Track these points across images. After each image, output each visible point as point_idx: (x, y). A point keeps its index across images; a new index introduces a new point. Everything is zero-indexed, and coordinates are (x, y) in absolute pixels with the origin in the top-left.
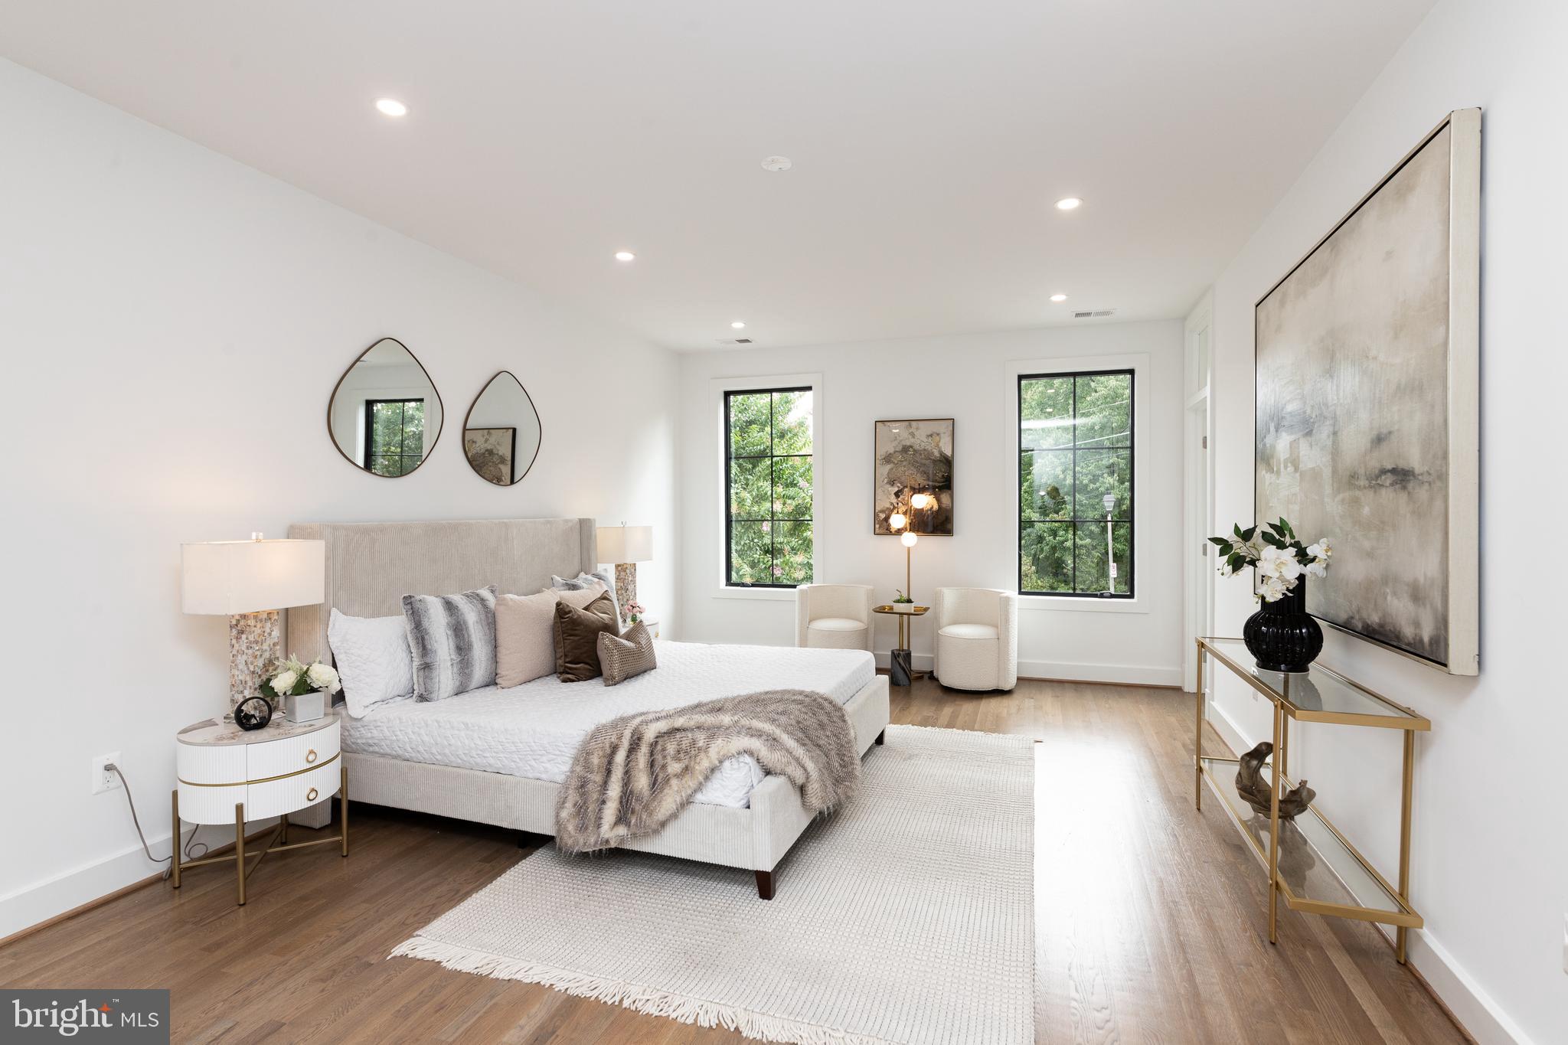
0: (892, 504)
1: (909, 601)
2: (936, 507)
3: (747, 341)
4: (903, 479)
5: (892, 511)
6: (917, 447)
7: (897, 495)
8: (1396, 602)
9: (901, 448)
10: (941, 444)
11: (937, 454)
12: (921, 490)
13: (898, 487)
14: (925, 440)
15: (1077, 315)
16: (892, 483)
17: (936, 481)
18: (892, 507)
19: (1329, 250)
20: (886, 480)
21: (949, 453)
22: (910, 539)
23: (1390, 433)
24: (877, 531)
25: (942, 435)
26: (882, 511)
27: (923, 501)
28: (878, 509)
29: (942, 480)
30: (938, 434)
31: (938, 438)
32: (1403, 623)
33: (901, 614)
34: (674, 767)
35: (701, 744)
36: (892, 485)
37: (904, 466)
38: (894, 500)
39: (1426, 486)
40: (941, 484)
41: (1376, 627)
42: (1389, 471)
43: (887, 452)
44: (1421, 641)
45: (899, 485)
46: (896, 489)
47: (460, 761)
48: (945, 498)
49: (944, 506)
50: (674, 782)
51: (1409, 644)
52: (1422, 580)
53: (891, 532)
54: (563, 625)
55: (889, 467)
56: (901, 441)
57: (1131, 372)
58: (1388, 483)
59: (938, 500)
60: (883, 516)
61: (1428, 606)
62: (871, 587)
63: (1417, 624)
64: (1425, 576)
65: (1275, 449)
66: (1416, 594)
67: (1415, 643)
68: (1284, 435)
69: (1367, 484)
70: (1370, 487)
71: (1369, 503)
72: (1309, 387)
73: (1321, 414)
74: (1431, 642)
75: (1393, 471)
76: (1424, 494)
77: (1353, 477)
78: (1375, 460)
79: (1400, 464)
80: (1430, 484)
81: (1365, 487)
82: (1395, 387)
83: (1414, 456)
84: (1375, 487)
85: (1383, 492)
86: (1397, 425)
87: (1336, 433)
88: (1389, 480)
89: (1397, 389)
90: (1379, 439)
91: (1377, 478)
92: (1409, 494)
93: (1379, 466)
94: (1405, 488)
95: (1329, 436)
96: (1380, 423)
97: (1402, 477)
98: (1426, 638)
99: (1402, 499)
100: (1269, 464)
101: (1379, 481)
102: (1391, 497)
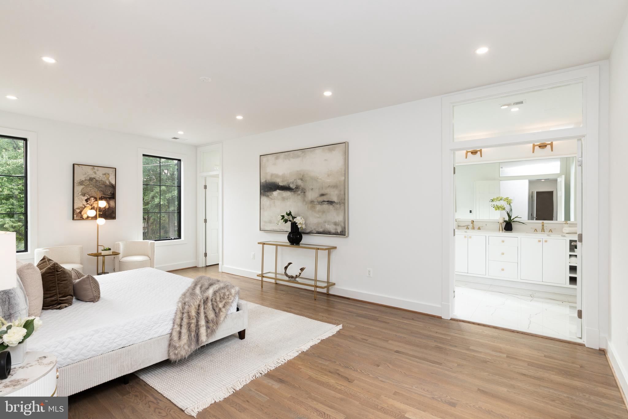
0: (84, 205)
1: (110, 249)
2: (107, 207)
4: (90, 193)
5: (84, 208)
6: (97, 179)
7: (87, 200)
8: (329, 226)
9: (89, 178)
10: (110, 179)
11: (108, 183)
12: (101, 199)
13: (87, 197)
14: (102, 176)
15: (174, 138)
16: (84, 195)
17: (107, 195)
18: (84, 207)
19: (301, 152)
20: (80, 194)
21: (114, 183)
22: (101, 221)
23: (327, 194)
24: (75, 218)
25: (110, 175)
26: (78, 209)
27: (103, 204)
28: (75, 207)
29: (110, 195)
30: (109, 174)
31: (108, 176)
32: (331, 230)
33: (104, 256)
36: (84, 196)
37: (91, 187)
38: (85, 203)
39: (339, 205)
40: (110, 196)
41: (322, 232)
42: (326, 201)
43: (80, 180)
44: (338, 232)
45: (88, 196)
46: (86, 198)
48: (112, 203)
49: (111, 206)
51: (334, 233)
52: (338, 221)
53: (83, 219)
55: (82, 187)
56: (88, 175)
57: (180, 160)
58: (326, 204)
59: (108, 203)
60: (78, 211)
61: (339, 226)
62: (82, 246)
63: (336, 229)
64: (339, 220)
65: (273, 194)
66: (336, 224)
67: (335, 233)
68: (278, 190)
69: (318, 203)
70: (319, 204)
71: (318, 207)
72: (292, 181)
73: (297, 188)
74: (340, 232)
75: (328, 201)
76: (338, 206)
77: (312, 202)
78: (321, 199)
79: (330, 200)
80: (340, 204)
81: (317, 204)
82: (328, 185)
83: (335, 199)
84: (321, 204)
85: (324, 205)
86: (329, 193)
87: (305, 192)
88: (326, 203)
89: (329, 186)
90: (322, 195)
91: (322, 202)
92: (333, 206)
93: (323, 200)
94: (332, 205)
95: (301, 193)
96: (323, 192)
97: (331, 203)
98: (339, 232)
99: (331, 207)
100: (269, 197)
101: (322, 203)
102: (327, 206)
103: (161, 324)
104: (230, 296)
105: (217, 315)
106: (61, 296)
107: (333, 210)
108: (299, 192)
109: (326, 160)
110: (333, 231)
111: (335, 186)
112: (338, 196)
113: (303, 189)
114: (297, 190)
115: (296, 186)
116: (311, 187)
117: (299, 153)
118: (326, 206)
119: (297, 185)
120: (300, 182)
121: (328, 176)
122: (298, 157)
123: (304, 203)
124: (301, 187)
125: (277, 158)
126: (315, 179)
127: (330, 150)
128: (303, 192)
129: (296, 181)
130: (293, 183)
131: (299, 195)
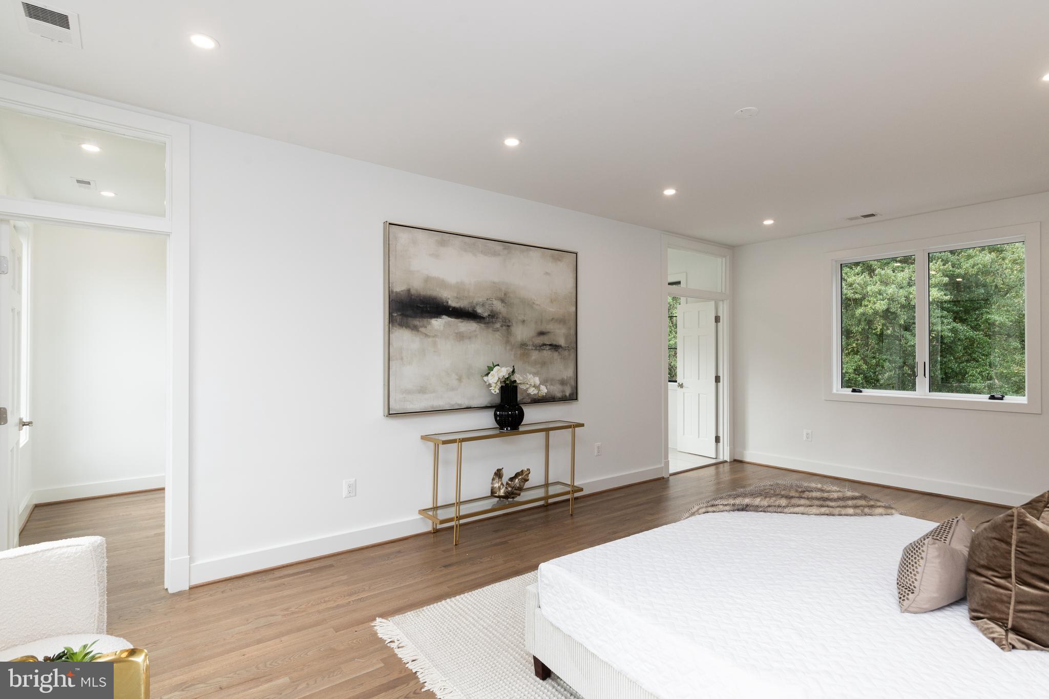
19: (502, 247)
23: (548, 332)
32: (556, 393)
42: (547, 345)
44: (566, 396)
51: (560, 399)
52: (566, 378)
58: (547, 349)
61: (568, 385)
63: (563, 391)
64: (567, 377)
65: (430, 323)
66: (563, 383)
67: (562, 398)
68: (444, 317)
69: (534, 348)
70: (536, 349)
71: (535, 355)
72: (480, 300)
73: (493, 316)
74: (570, 395)
75: (550, 345)
76: (566, 353)
77: (523, 345)
78: (540, 340)
79: (554, 343)
80: (569, 350)
81: (532, 349)
82: (551, 318)
83: (562, 342)
84: (539, 349)
85: (545, 352)
86: (552, 331)
87: (509, 326)
88: (548, 348)
89: (553, 319)
90: (542, 333)
91: (540, 347)
92: (559, 352)
93: (542, 342)
94: (557, 351)
95: (502, 326)
96: (543, 328)
97: (555, 347)
98: (568, 394)
99: (556, 354)
100: (418, 331)
101: (542, 348)
102: (549, 353)
107: (559, 360)
108: (498, 325)
109: (547, 274)
110: (559, 395)
111: (562, 321)
112: (567, 337)
113: (505, 320)
114: (494, 320)
115: (491, 312)
116: (521, 317)
117: (498, 247)
118: (547, 353)
119: (492, 311)
120: (498, 306)
121: (552, 301)
122: (495, 254)
123: (508, 348)
124: (501, 316)
126: (528, 304)
127: (556, 259)
128: (505, 325)
129: (491, 302)
130: (483, 305)
131: (497, 330)
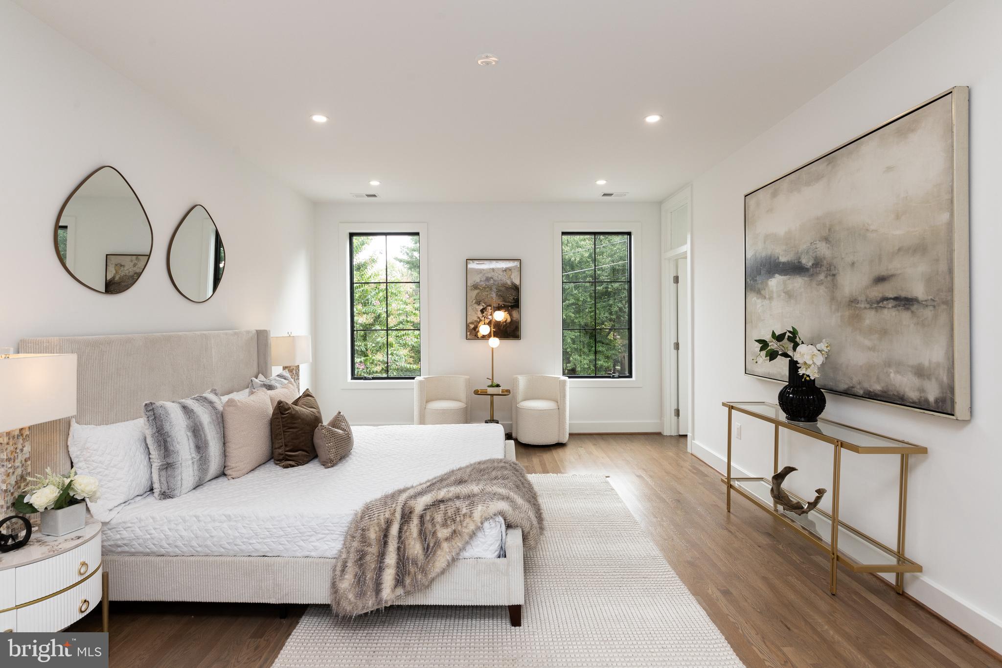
0: (479, 318)
1: (498, 386)
2: (509, 320)
3: (374, 196)
4: (486, 300)
5: (479, 323)
6: (496, 278)
7: (482, 311)
8: (899, 377)
9: (485, 278)
10: (512, 277)
11: (509, 283)
12: (499, 308)
13: (483, 306)
14: (502, 274)
15: (605, 195)
16: (478, 303)
17: (509, 302)
18: (479, 320)
19: (826, 164)
20: (474, 301)
21: (517, 282)
22: (494, 342)
23: (892, 276)
24: (469, 337)
25: (513, 271)
26: (472, 323)
27: (500, 316)
28: (469, 321)
29: (513, 301)
30: (510, 270)
31: (510, 272)
32: (907, 390)
33: (492, 395)
34: (443, 533)
35: (464, 511)
36: (479, 305)
37: (487, 292)
38: (480, 315)
39: (931, 308)
40: (512, 304)
41: (879, 393)
42: (891, 299)
43: (474, 281)
44: (926, 400)
45: (484, 304)
46: (482, 307)
47: (223, 550)
48: (515, 314)
49: (514, 319)
50: (445, 545)
51: (914, 402)
52: (926, 364)
53: (478, 337)
54: (284, 420)
55: (476, 292)
56: (485, 274)
57: (629, 234)
58: (890, 306)
59: (511, 315)
60: (472, 326)
61: (934, 380)
62: (468, 377)
63: (922, 390)
64: (930, 362)
65: (767, 284)
66: (920, 372)
67: (920, 402)
68: (777, 275)
69: (868, 306)
70: (871, 308)
71: (870, 318)
72: (805, 247)
73: (818, 263)
74: (937, 401)
75: (896, 299)
76: (928, 313)
77: (853, 302)
78: (877, 292)
79: (903, 294)
80: (934, 307)
81: (865, 308)
82: (897, 248)
83: (918, 291)
84: (876, 308)
85: (885, 311)
86: (899, 272)
87: (834, 275)
88: (891, 304)
89: (899, 250)
90: (880, 280)
91: (878, 303)
92: (912, 312)
93: (881, 295)
94: (908, 309)
95: (826, 277)
96: (882, 271)
97: (905, 302)
98: (931, 399)
99: (905, 316)
100: (760, 294)
101: (881, 304)
102: (894, 314)
103: (324, 536)
104: (467, 520)
105: (429, 550)
106: (287, 449)
107: (912, 325)
108: (822, 277)
109: (889, 169)
110: (913, 395)
111: (920, 249)
112: (929, 280)
113: (830, 266)
114: (818, 269)
115: (815, 260)
116: (849, 259)
117: (821, 166)
118: (889, 314)
119: (816, 258)
120: (823, 249)
121: (898, 217)
122: (819, 178)
123: (833, 307)
124: (825, 262)
125: (774, 195)
126: (860, 233)
127: (902, 134)
128: (830, 275)
129: (814, 246)
130: (807, 252)
131: (821, 283)
